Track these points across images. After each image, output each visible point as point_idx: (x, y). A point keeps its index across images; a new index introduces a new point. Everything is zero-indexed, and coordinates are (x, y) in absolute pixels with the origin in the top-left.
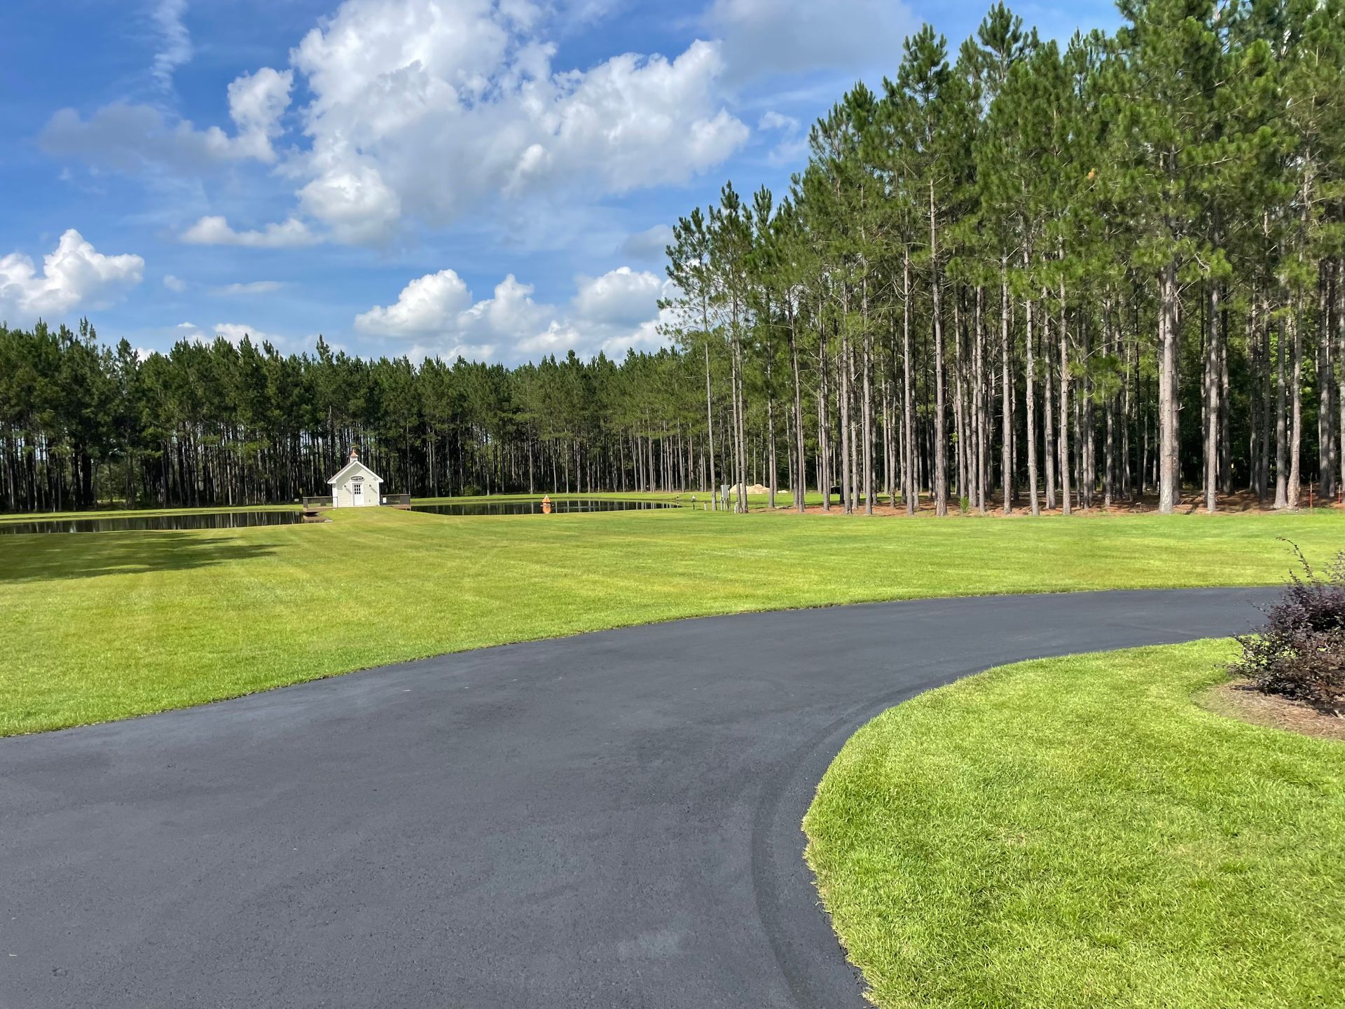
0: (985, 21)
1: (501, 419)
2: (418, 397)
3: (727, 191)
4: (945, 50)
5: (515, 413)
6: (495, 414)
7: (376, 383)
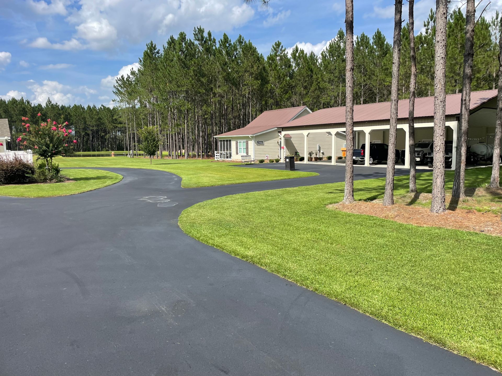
0: (169, 39)
1: (114, 126)
2: (84, 118)
3: (132, 70)
4: (156, 47)
5: (118, 124)
6: (112, 124)
7: (69, 113)
